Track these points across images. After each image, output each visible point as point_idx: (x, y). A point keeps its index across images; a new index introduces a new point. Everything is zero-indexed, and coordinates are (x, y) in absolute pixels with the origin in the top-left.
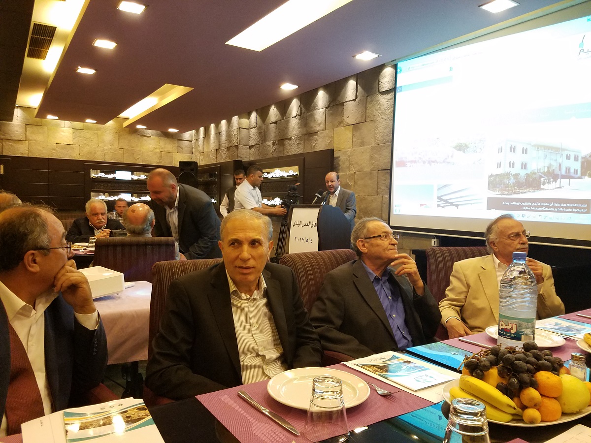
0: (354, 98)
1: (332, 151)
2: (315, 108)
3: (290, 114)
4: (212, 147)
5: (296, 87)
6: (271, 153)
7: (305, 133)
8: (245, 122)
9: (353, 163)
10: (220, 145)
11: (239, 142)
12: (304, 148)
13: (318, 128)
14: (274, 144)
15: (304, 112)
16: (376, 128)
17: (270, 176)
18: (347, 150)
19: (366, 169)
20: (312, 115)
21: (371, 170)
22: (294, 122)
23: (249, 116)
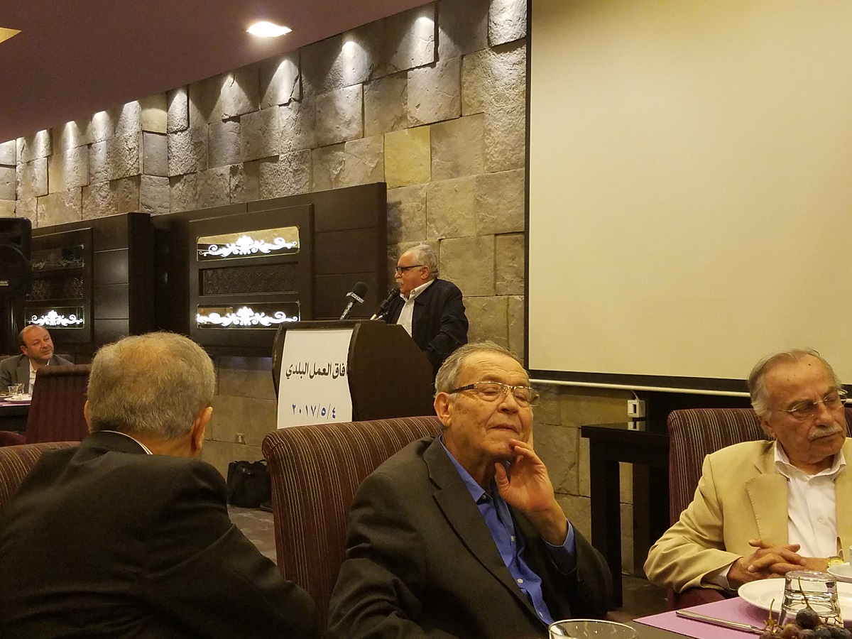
0: (430, 59)
1: (382, 187)
2: (336, 83)
3: (275, 96)
4: (70, 180)
5: (285, 30)
6: (228, 195)
7: (312, 143)
8: (156, 116)
9: (435, 217)
10: (90, 175)
11: (141, 167)
12: (312, 181)
13: (345, 133)
14: (234, 171)
15: (310, 93)
16: (488, 132)
17: (225, 252)
18: (418, 186)
19: (465, 233)
20: (330, 101)
21: (479, 235)
22: (285, 117)
23: (167, 103)
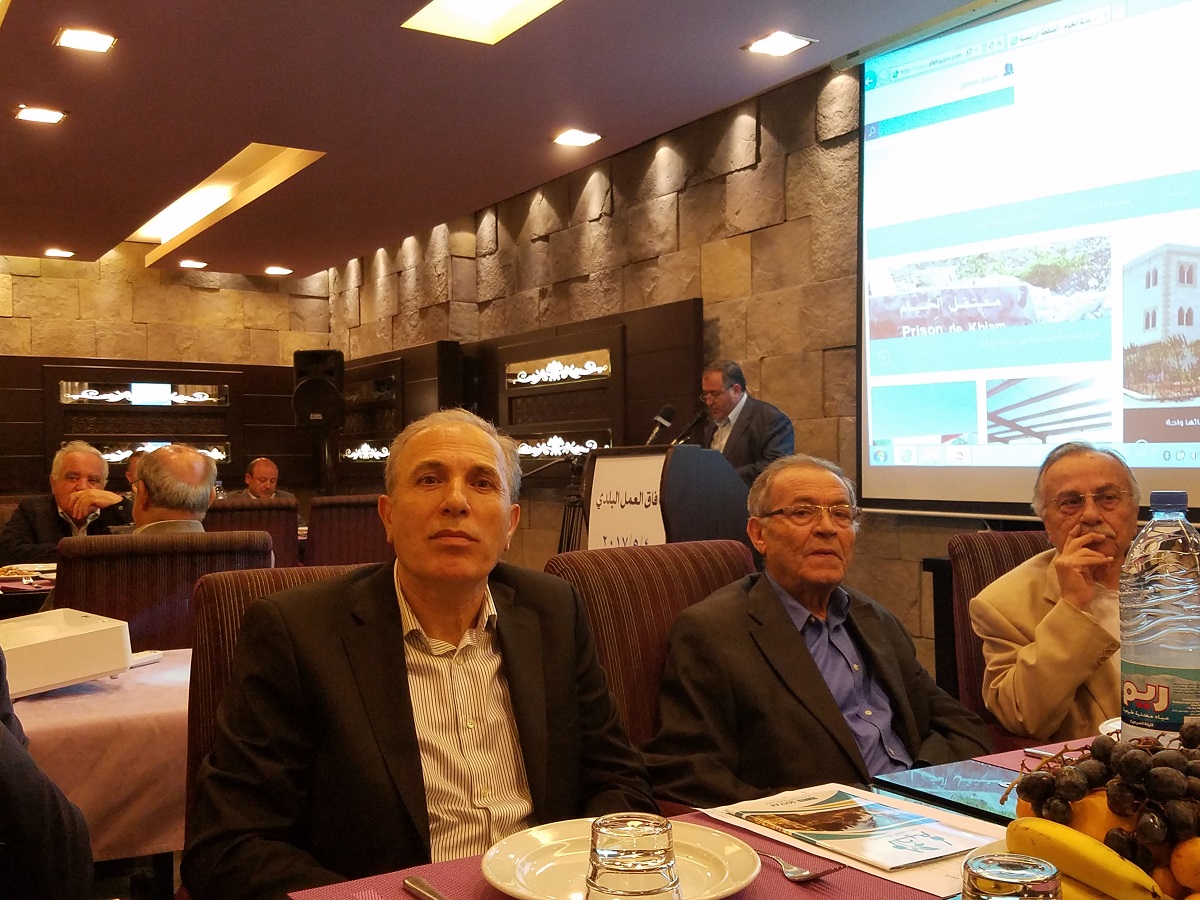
0: (751, 160)
1: (698, 303)
2: (649, 193)
3: (585, 212)
4: (381, 309)
5: (595, 138)
6: (537, 319)
7: (624, 260)
8: (465, 239)
9: (756, 333)
10: (400, 303)
11: (450, 294)
12: (623, 300)
13: (659, 246)
14: (543, 294)
15: (622, 206)
16: (815, 237)
17: (534, 379)
18: (736, 300)
19: (790, 350)
20: (643, 213)
21: (805, 351)
22: (595, 233)
23: (475, 225)
